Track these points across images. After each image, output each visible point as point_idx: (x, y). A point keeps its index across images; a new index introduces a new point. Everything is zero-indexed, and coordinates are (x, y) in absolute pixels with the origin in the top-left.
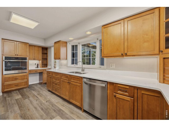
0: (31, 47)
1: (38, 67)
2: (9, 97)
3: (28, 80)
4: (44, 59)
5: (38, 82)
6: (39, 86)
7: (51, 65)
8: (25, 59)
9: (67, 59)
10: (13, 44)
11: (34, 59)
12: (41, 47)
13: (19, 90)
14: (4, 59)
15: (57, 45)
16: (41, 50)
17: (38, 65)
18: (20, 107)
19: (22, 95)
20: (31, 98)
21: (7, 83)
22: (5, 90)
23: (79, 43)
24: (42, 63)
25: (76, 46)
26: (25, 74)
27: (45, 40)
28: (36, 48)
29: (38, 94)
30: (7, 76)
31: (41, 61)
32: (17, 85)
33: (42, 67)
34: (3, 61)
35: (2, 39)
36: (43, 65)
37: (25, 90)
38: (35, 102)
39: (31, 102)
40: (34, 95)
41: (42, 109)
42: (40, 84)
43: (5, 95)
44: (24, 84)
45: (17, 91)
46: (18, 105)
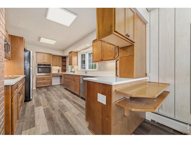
0: (54, 57)
1: (59, 72)
2: (40, 90)
3: (52, 81)
4: (64, 65)
5: (59, 84)
6: (59, 86)
7: (68, 70)
8: (50, 65)
9: (77, 65)
10: (42, 55)
11: (56, 66)
12: (61, 56)
13: (46, 87)
14: (37, 65)
15: (70, 54)
16: (61, 58)
17: (59, 70)
18: (45, 94)
19: (47, 90)
20: (52, 91)
21: (38, 81)
22: (38, 86)
23: (86, 52)
24: (62, 68)
25: (85, 55)
26: (49, 76)
27: (63, 51)
28: (57, 58)
29: (57, 90)
30: (38, 77)
31: (61, 67)
32: (44, 84)
33: (62, 72)
34: (36, 66)
35: (36, 52)
36: (63, 71)
37: (49, 87)
38: (54, 93)
39: (52, 93)
40: (55, 90)
41: (57, 96)
42: (60, 85)
43: (37, 89)
44: (49, 83)
45: (45, 88)
46: (44, 93)
